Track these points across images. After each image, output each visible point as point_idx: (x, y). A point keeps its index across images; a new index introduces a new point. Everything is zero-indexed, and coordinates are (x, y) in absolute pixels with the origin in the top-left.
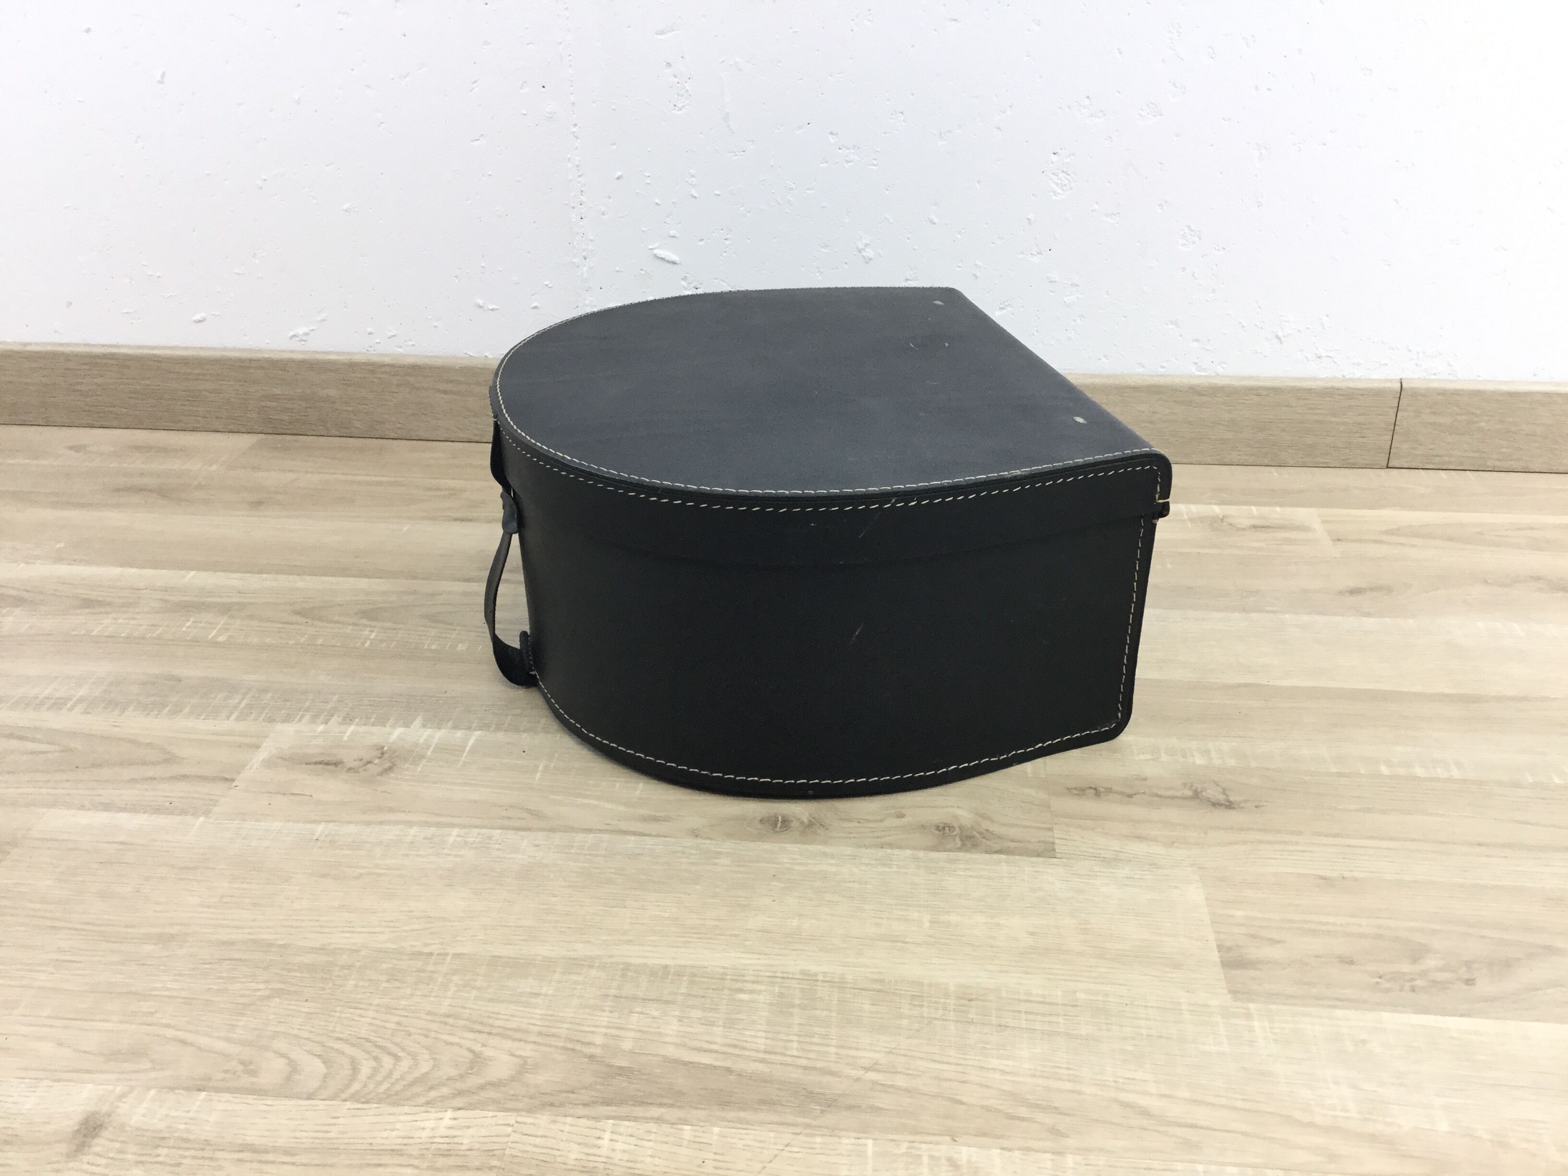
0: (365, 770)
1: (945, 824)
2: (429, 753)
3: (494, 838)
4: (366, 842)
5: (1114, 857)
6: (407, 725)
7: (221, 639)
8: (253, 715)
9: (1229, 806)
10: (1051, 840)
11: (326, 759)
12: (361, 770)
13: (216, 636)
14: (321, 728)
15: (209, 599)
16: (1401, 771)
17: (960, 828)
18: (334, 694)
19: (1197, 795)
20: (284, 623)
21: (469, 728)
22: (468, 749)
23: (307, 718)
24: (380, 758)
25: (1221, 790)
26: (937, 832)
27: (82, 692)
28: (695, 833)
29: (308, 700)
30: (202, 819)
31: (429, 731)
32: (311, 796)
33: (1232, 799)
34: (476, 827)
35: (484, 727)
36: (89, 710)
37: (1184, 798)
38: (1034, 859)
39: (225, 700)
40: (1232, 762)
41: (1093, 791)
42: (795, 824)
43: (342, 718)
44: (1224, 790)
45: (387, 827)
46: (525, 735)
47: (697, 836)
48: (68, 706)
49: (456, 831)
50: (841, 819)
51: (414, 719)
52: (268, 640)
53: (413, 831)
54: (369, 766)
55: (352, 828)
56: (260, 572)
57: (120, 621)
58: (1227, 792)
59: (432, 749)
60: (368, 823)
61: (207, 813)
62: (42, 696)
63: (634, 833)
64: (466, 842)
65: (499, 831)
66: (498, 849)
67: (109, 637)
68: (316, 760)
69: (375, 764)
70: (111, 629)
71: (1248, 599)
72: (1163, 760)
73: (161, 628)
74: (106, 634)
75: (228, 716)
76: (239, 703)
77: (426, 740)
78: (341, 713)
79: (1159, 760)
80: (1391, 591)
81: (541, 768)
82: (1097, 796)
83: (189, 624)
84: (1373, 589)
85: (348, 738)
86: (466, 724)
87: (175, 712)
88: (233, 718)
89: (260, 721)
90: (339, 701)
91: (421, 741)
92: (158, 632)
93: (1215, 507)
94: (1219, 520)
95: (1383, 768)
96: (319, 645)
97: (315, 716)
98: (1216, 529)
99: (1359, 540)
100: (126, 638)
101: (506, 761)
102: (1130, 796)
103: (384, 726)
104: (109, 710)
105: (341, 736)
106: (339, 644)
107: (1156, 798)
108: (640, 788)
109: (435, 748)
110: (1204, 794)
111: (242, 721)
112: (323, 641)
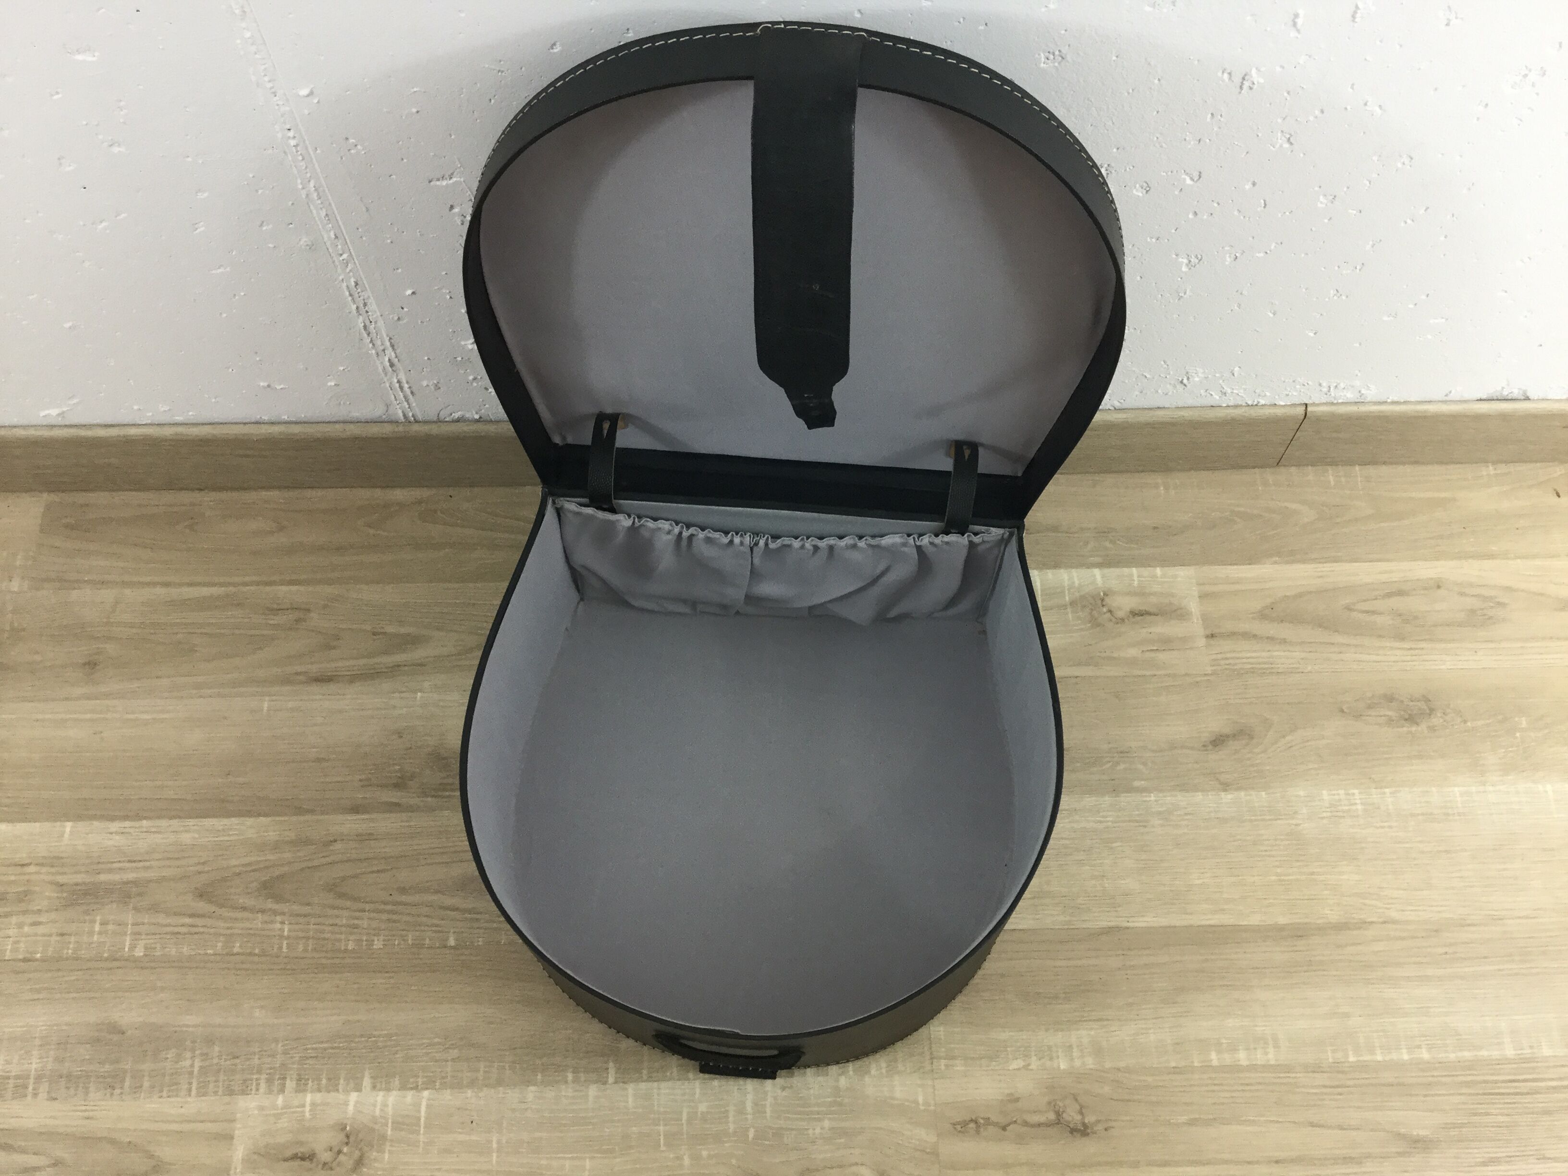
0: (339, 1164)
2: (389, 1132)
6: (358, 1089)
7: (139, 952)
8: (211, 1085)
9: (1082, 1131)
11: (299, 1150)
12: (334, 1164)
13: (133, 947)
14: (280, 1101)
15: (103, 877)
16: (1227, 1059)
18: (276, 1041)
19: (1059, 1121)
20: (192, 916)
21: (416, 1088)
22: (423, 1120)
23: (263, 1086)
24: (347, 1144)
25: (1078, 1107)
27: (34, 1065)
29: (255, 1053)
31: (380, 1096)
33: (1086, 1121)
35: (429, 1084)
36: (53, 1095)
37: (1048, 1125)
39: (177, 1062)
40: (1090, 1062)
41: (972, 1125)
43: (294, 1082)
44: (1082, 1107)
46: (469, 1093)
48: (30, 1088)
51: (362, 1078)
52: (185, 950)
54: (342, 1158)
56: (138, 817)
57: (26, 929)
58: (1084, 1111)
59: (390, 1125)
67: (25, 960)
68: (289, 1153)
69: (345, 1154)
70: (22, 945)
71: (1118, 768)
72: (1033, 1067)
73: (73, 939)
74: (21, 957)
75: (190, 1090)
76: (192, 1066)
77: (382, 1110)
78: (292, 1072)
79: (1030, 1067)
80: (1251, 737)
81: (495, 1145)
82: (978, 1132)
83: (97, 928)
84: (1234, 736)
85: (310, 1115)
86: (411, 1080)
87: (137, 1088)
88: (194, 1092)
89: (220, 1093)
90: (285, 1053)
91: (378, 1112)
92: (71, 946)
93: (1097, 572)
94: (1099, 602)
95: (1213, 1056)
96: (238, 954)
97: (269, 1081)
98: (1095, 623)
99: (1232, 635)
100: (43, 960)
101: (461, 1138)
102: (1004, 1128)
103: (338, 1090)
104: (72, 1091)
105: (303, 1112)
106: (257, 951)
107: (1025, 1128)
108: (588, 1167)
109: (393, 1123)
110: (1064, 1115)
111: (203, 1096)
112: (240, 947)
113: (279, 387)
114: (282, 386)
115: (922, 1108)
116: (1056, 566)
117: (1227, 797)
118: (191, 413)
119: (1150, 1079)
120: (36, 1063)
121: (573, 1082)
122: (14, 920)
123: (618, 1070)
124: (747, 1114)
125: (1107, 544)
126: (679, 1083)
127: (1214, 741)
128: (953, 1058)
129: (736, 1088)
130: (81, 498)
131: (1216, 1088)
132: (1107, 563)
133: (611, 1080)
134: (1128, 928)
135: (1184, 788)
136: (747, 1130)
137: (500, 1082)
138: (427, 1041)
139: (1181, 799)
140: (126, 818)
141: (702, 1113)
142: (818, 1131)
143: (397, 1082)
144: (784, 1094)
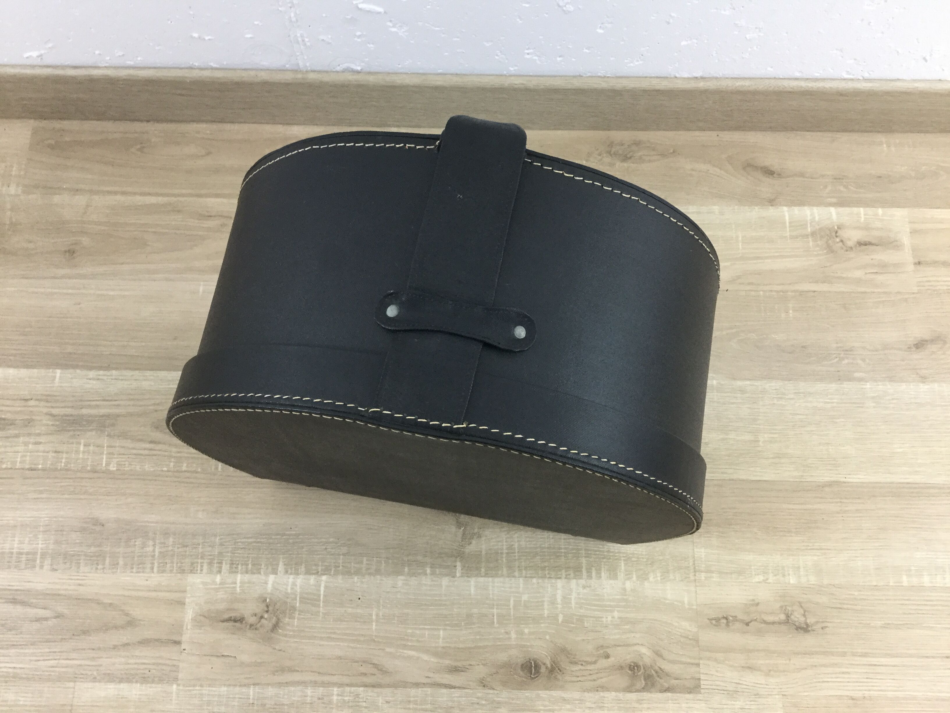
0: (262, 626)
1: (635, 663)
2: (298, 604)
3: (360, 696)
4: (283, 705)
5: (734, 689)
6: (275, 572)
7: (113, 468)
8: (168, 565)
9: (805, 629)
10: (697, 676)
11: (233, 614)
12: (258, 625)
13: (108, 464)
14: (218, 578)
15: (84, 411)
16: (915, 581)
17: (644, 668)
18: (215, 536)
19: (788, 621)
20: (151, 442)
21: (317, 573)
22: (322, 596)
23: (205, 567)
24: (267, 612)
25: (803, 612)
26: (630, 672)
27: (40, 546)
28: (483, 684)
29: (199, 544)
30: (175, 686)
31: (291, 579)
32: (235, 657)
33: (808, 621)
34: (347, 685)
35: (326, 571)
36: (55, 567)
37: (780, 623)
38: (688, 696)
39: (143, 548)
40: (813, 580)
41: (724, 621)
42: (543, 670)
43: (228, 566)
44: (805, 611)
45: (292, 689)
46: (356, 579)
47: (484, 686)
48: (38, 562)
49: (335, 690)
50: (571, 663)
51: (278, 565)
52: (147, 467)
53: (309, 691)
54: (263, 621)
55: (271, 691)
56: (109, 368)
57: (31, 446)
58: (807, 614)
59: (298, 599)
60: (280, 685)
61: (176, 679)
62: (15, 551)
63: (446, 686)
64: (344, 700)
65: (362, 689)
66: (366, 707)
67: (32, 470)
68: (226, 616)
69: (266, 619)
70: (28, 458)
71: (843, 362)
72: (770, 581)
73: (65, 455)
74: (27, 467)
75: (152, 568)
76: (154, 551)
77: (292, 589)
78: (226, 558)
79: (768, 581)
80: (945, 342)
81: (374, 617)
82: (727, 625)
83: (82, 448)
84: (933, 341)
85: (240, 590)
86: (314, 568)
87: (114, 565)
88: (155, 570)
89: (175, 571)
90: (221, 544)
91: (289, 591)
92: (64, 461)
93: (832, 210)
94: (834, 234)
95: (905, 578)
96: (185, 471)
97: (210, 564)
98: (830, 250)
99: (935, 263)
100: (44, 470)
101: (350, 610)
102: (747, 624)
103: (260, 573)
104: (68, 565)
105: (235, 587)
106: (199, 470)
107: (763, 625)
108: (441, 636)
109: (300, 598)
110: (792, 617)
111: (162, 573)
112: (187, 466)
113: (207, 38)
114: (210, 37)
115: (687, 606)
116: (801, 203)
117: (924, 387)
118: (139, 59)
119: (856, 593)
120: (42, 544)
121: (431, 574)
122: (21, 439)
123: (463, 567)
124: (558, 604)
125: (842, 188)
126: (507, 579)
127: (916, 344)
128: (712, 572)
129: (549, 585)
130: (57, 124)
131: (907, 602)
132: (841, 203)
133: (458, 575)
134: (844, 482)
135: (891, 379)
136: (557, 615)
137: (378, 572)
138: (324, 540)
139: (889, 387)
140: (100, 368)
141: (525, 601)
142: (610, 618)
143: (303, 569)
144: (585, 591)
